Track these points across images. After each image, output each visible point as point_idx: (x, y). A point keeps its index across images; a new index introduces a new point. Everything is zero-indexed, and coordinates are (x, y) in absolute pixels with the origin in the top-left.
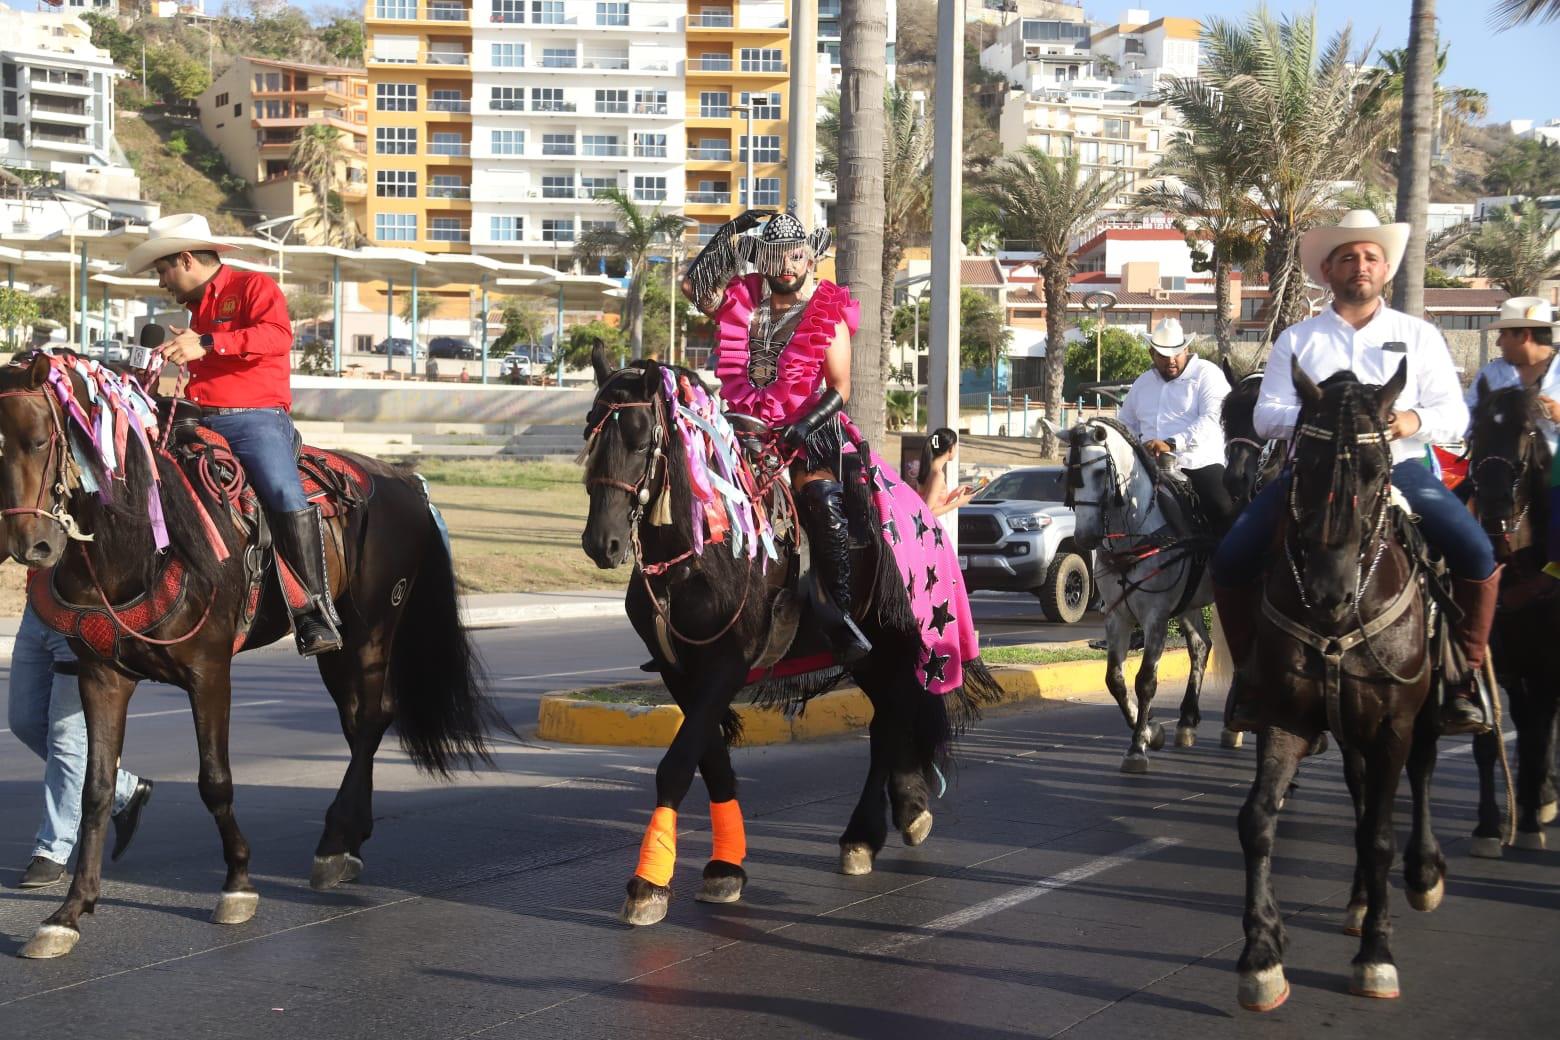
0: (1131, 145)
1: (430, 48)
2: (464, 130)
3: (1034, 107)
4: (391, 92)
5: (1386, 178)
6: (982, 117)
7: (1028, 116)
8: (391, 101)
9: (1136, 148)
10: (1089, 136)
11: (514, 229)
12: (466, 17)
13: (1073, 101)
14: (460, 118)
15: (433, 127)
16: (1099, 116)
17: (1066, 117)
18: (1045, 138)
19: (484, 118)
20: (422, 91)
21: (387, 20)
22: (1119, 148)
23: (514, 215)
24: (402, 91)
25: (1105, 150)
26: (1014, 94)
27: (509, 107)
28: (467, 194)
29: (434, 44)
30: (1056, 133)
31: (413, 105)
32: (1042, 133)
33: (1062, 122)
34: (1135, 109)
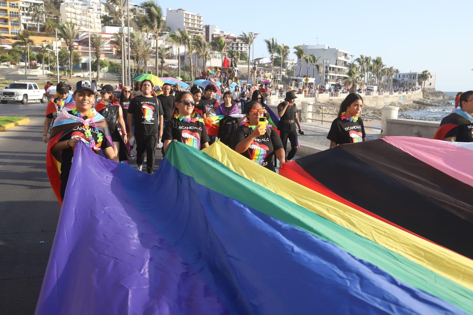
0: (88, 16)
3: (67, 7)
5: (136, 26)
6: (55, 7)
7: (66, 9)
9: (89, 17)
10: (79, 14)
13: (75, 6)
16: (81, 10)
17: (74, 9)
18: (70, 13)
22: (85, 17)
25: (82, 17)
26: (62, 4)
30: (72, 13)
32: (70, 12)
33: (73, 10)
34: (88, 9)
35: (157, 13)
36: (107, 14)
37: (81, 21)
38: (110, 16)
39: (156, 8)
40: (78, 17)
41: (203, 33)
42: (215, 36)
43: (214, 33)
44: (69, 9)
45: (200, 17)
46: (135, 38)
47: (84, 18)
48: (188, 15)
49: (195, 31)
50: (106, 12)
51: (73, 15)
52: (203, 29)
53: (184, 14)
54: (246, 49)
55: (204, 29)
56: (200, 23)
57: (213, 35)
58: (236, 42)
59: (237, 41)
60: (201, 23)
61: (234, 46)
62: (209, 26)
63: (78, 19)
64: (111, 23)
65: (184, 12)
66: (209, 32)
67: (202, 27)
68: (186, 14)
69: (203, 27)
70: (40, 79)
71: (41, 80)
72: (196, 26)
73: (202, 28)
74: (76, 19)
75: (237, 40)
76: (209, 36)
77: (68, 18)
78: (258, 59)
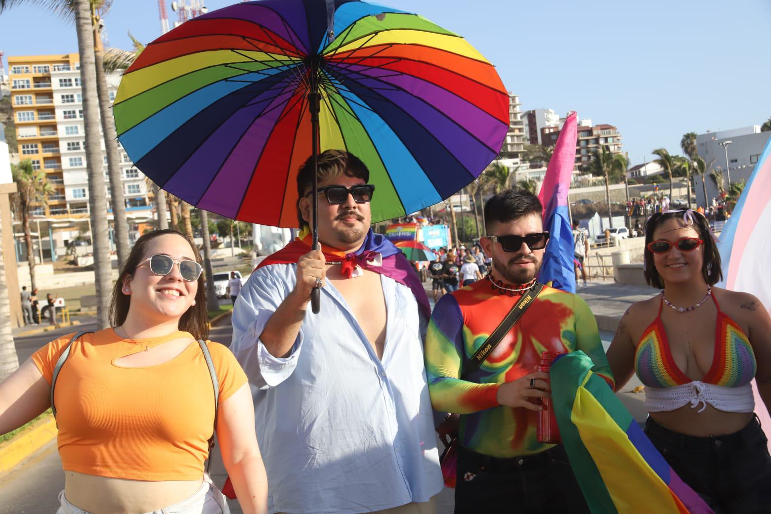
1: (40, 130)
2: (57, 159)
4: (28, 147)
8: (28, 151)
11: (82, 193)
12: (54, 118)
14: (56, 155)
15: (45, 159)
19: (66, 154)
20: (40, 146)
21: (23, 122)
23: (81, 188)
24: (32, 147)
27: (75, 149)
28: (62, 182)
29: (42, 129)
31: (37, 152)
41: (522, 128)
42: (547, 131)
43: (547, 124)
52: (522, 120)
54: (616, 147)
55: (526, 121)
56: (515, 109)
57: (543, 130)
58: (593, 137)
59: (596, 135)
61: (589, 146)
62: (534, 111)
66: (535, 124)
67: (520, 116)
69: (522, 117)
70: (229, 264)
71: (231, 265)
73: (519, 119)
75: (595, 132)
76: (536, 131)
78: (638, 167)
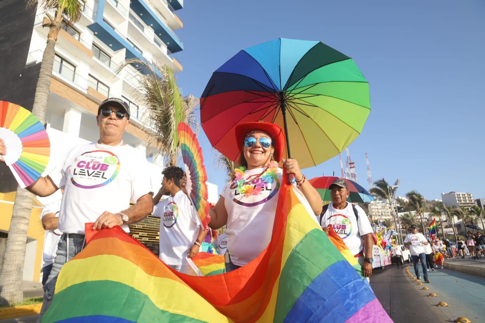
35: (418, 198)
36: (399, 205)
37: (382, 213)
38: (401, 206)
39: (416, 195)
40: (380, 211)
44: (373, 207)
45: (470, 195)
46: (410, 217)
47: (383, 210)
48: (459, 195)
49: (468, 205)
50: (398, 204)
51: (377, 210)
53: (456, 195)
55: (476, 203)
60: (472, 198)
62: (479, 199)
63: (380, 212)
64: (402, 210)
65: (455, 193)
66: (480, 203)
67: (473, 201)
68: (457, 194)
72: (468, 202)
74: (378, 212)
77: (373, 212)
